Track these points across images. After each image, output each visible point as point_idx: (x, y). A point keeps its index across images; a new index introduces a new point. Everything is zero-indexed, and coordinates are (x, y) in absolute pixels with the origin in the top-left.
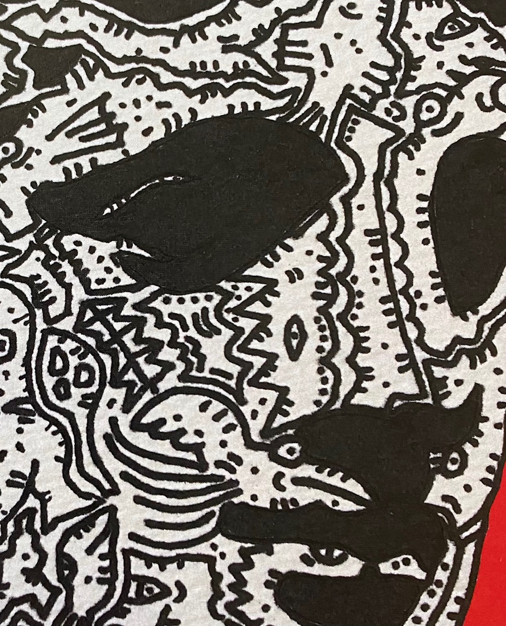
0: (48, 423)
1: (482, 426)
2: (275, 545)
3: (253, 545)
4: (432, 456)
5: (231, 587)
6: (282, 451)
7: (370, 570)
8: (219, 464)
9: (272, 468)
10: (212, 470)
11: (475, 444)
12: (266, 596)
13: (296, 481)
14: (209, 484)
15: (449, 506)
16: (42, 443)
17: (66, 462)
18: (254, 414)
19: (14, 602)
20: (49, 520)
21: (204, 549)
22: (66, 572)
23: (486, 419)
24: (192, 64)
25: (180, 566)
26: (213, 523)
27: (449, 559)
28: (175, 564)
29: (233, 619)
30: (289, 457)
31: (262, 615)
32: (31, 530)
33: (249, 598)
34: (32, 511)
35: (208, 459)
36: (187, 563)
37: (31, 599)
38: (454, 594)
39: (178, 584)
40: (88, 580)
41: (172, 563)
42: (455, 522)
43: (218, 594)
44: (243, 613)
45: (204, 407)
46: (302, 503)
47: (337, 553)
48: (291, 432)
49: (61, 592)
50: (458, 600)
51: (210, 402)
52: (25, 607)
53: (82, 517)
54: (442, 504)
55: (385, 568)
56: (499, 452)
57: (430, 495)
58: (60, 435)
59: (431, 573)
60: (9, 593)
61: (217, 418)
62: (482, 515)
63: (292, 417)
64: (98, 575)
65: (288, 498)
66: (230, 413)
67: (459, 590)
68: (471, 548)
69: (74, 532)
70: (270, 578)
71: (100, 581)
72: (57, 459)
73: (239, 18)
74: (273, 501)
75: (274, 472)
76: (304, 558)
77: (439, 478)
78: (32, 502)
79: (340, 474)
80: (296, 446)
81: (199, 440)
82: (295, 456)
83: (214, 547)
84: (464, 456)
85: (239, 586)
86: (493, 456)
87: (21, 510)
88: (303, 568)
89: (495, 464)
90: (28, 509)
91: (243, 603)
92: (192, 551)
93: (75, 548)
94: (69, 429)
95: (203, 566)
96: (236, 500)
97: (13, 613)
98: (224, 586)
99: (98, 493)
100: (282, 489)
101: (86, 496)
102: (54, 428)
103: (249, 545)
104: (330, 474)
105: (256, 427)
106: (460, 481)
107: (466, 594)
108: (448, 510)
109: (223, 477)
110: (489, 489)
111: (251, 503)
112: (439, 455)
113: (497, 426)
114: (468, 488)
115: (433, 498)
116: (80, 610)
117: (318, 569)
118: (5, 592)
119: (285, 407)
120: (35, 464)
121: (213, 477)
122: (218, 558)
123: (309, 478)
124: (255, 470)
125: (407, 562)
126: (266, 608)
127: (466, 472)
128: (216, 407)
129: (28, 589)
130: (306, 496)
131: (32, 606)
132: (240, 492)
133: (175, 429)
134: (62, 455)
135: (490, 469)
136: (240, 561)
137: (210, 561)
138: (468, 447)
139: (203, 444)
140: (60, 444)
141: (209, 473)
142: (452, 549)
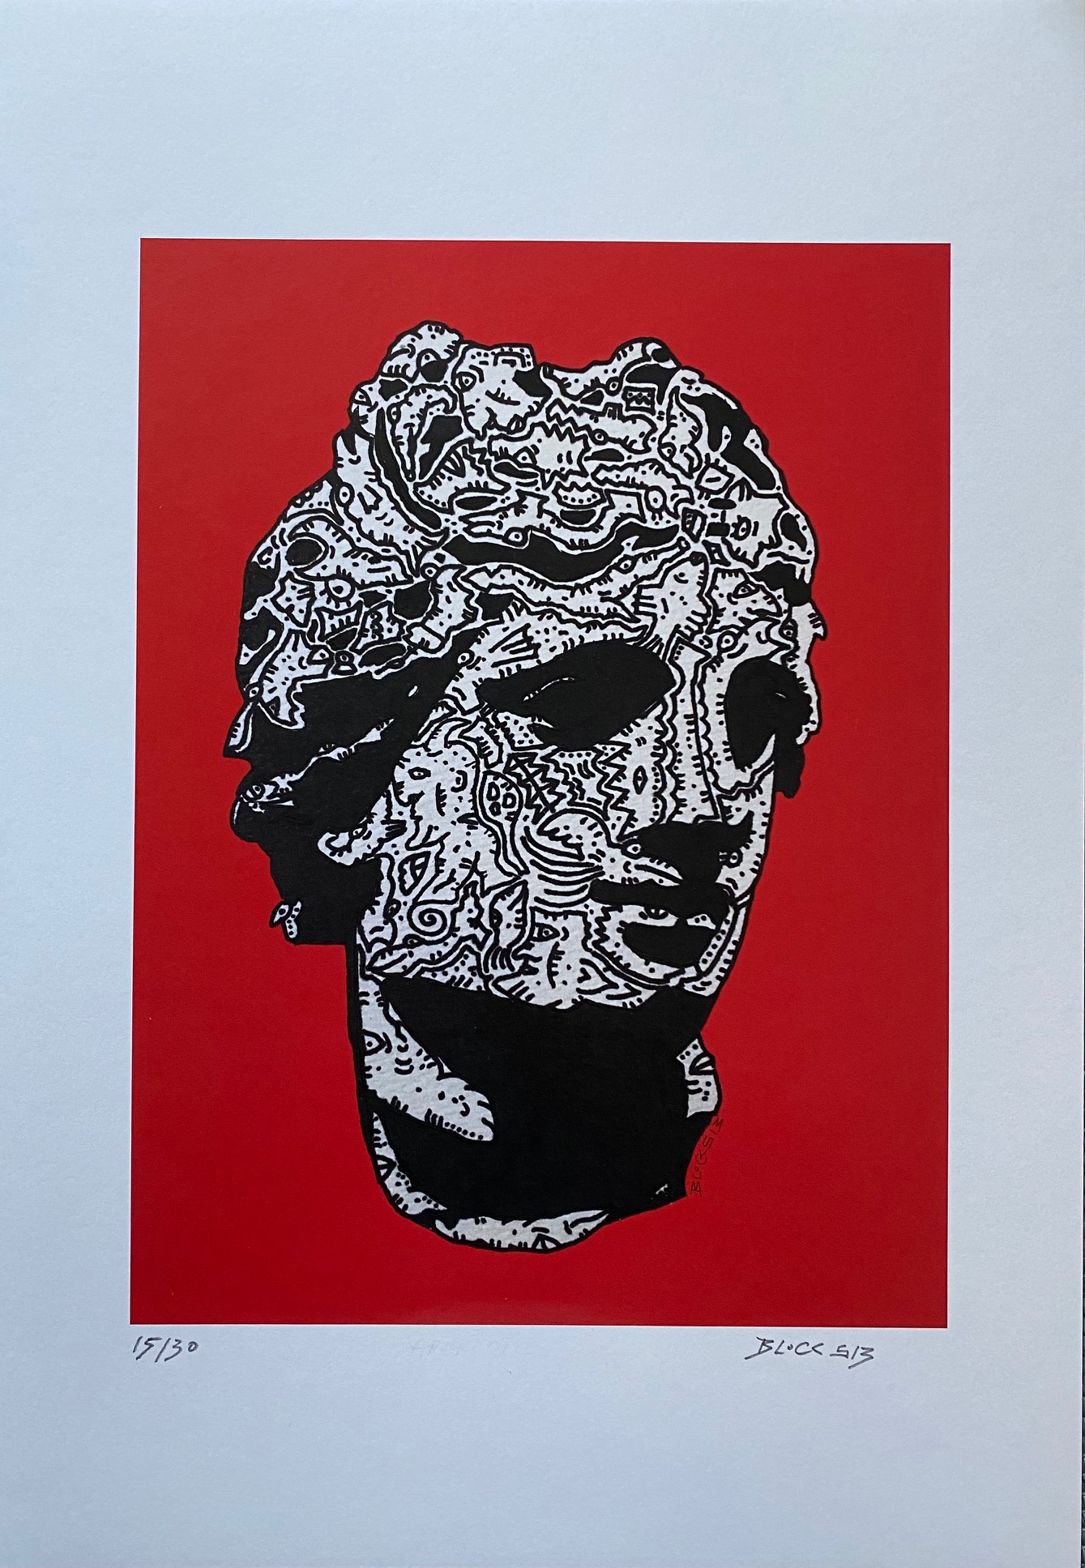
0: (486, 829)
1: (752, 837)
2: (624, 906)
3: (611, 906)
4: (721, 854)
5: (596, 931)
6: (630, 849)
7: (681, 923)
8: (591, 856)
9: (623, 859)
10: (587, 860)
11: (748, 847)
12: (618, 937)
13: (638, 867)
14: (584, 868)
15: (730, 885)
16: (482, 841)
17: (496, 853)
18: (614, 826)
19: (462, 939)
20: (485, 889)
21: (580, 908)
22: (495, 921)
23: (755, 832)
24: (582, 608)
25: (566, 918)
26: (586, 892)
27: (730, 917)
28: (562, 917)
29: (597, 951)
30: (634, 852)
31: (615, 949)
32: (474, 894)
33: (607, 938)
34: (475, 883)
35: (584, 853)
36: (569, 916)
37: (473, 937)
38: (733, 939)
39: (564, 929)
40: (509, 926)
41: (560, 916)
42: (734, 894)
43: (588, 936)
44: (603, 948)
45: (583, 821)
46: (641, 880)
47: (662, 912)
48: (635, 837)
49: (492, 933)
50: (734, 942)
51: (586, 819)
52: (469, 943)
53: (506, 887)
54: (727, 883)
55: (691, 922)
56: (762, 853)
57: (719, 878)
58: (493, 837)
59: (718, 925)
60: (459, 934)
61: (591, 828)
62: (751, 891)
63: (636, 828)
64: (515, 923)
65: (632, 877)
66: (599, 826)
67: (735, 937)
68: (743, 911)
69: (501, 896)
70: (620, 926)
71: (516, 927)
72: (491, 851)
73: (611, 580)
74: (623, 879)
75: (623, 862)
76: (641, 915)
77: (725, 867)
78: (475, 877)
79: (665, 863)
80: (638, 846)
81: (579, 841)
82: (637, 852)
83: (587, 907)
84: (741, 855)
85: (601, 931)
86: (758, 855)
87: (468, 883)
88: (641, 921)
89: (759, 860)
90: (473, 881)
91: (603, 942)
92: (573, 908)
93: (501, 906)
94: (499, 833)
95: (580, 918)
96: (601, 878)
97: (461, 946)
98: (592, 931)
99: (516, 873)
100: (629, 872)
101: (509, 874)
102: (489, 833)
103: (608, 906)
104: (658, 864)
105: (614, 834)
106: (737, 869)
107: (739, 939)
108: (730, 887)
109: (593, 864)
110: (755, 875)
111: (610, 880)
112: (725, 854)
113: (761, 837)
114: (742, 874)
115: (721, 880)
116: (503, 945)
117: (650, 922)
118: (457, 933)
119: (632, 822)
120: (478, 854)
121: (587, 864)
122: (589, 913)
123: (646, 865)
124: (613, 860)
125: (704, 919)
126: (617, 945)
127: (741, 864)
128: (590, 821)
129: (472, 931)
130: (643, 876)
131: (473, 942)
132: (603, 873)
133: (564, 834)
134: (494, 849)
135: (756, 863)
136: (602, 915)
137: (584, 915)
138: (743, 849)
139: (582, 844)
140: (494, 843)
141: (584, 861)
142: (732, 911)
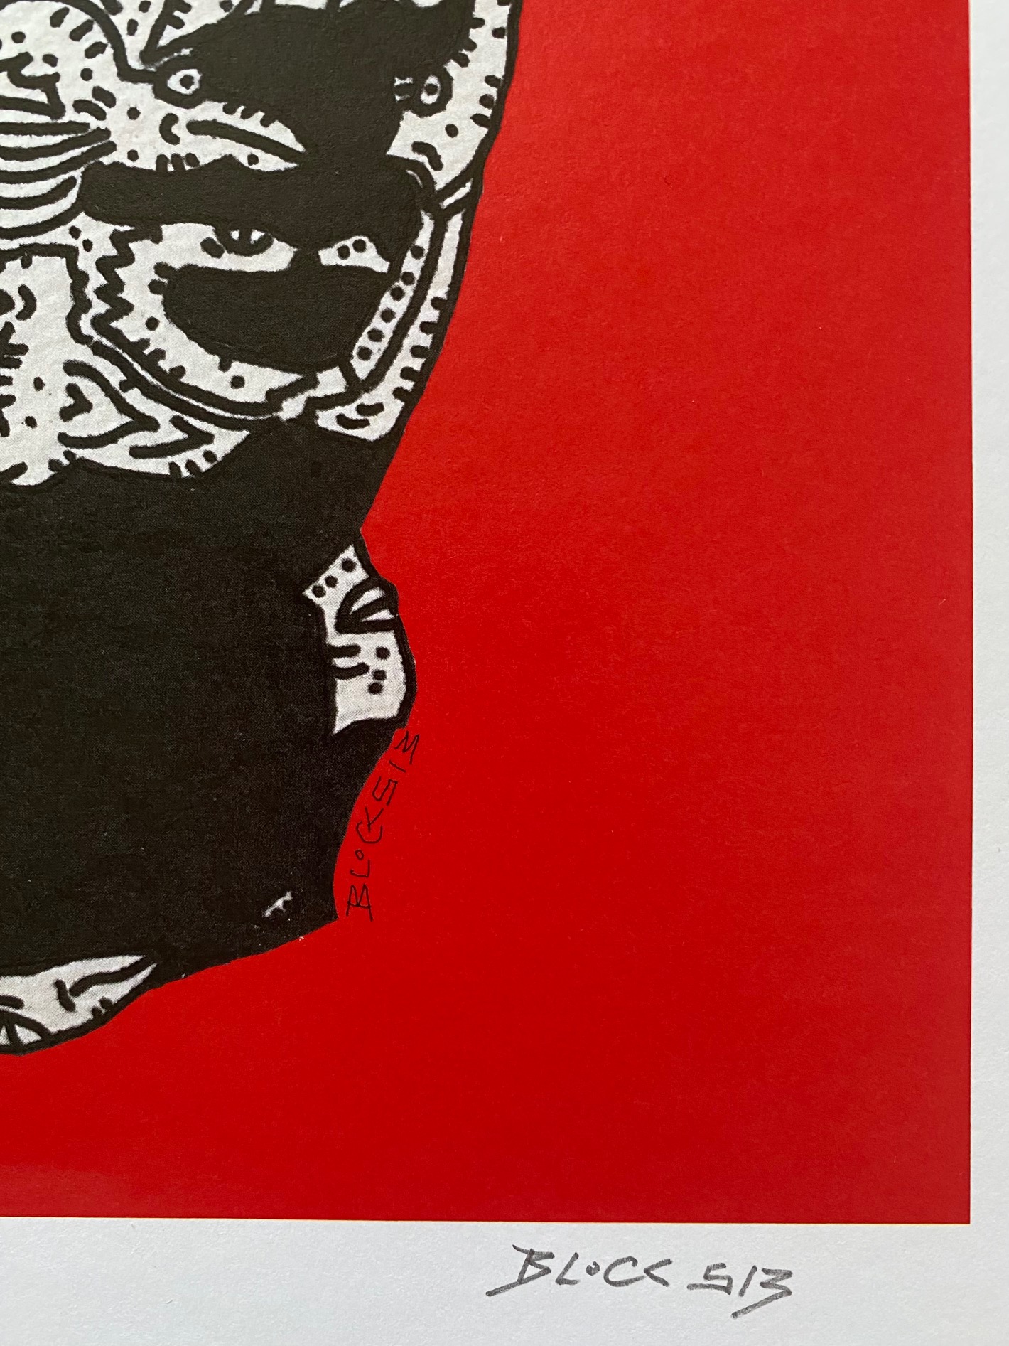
1: (474, 34)
2: (164, 227)
3: (133, 228)
4: (398, 82)
5: (100, 292)
6: (174, 83)
7: (305, 261)
8: (80, 106)
9: (160, 108)
10: (70, 115)
11: (464, 62)
12: (152, 305)
13: (194, 128)
14: (65, 137)
15: (423, 159)
18: (132, 26)
21: (59, 236)
23: (480, 23)
25: (26, 264)
26: (72, 196)
27: (423, 240)
28: (18, 261)
29: (105, 341)
30: (183, 90)
31: (147, 334)
33: (126, 308)
35: (63, 100)
36: (35, 259)
38: (431, 294)
39: (24, 291)
41: (14, 259)
42: (434, 183)
43: (81, 304)
44: (118, 332)
45: (57, 20)
46: (204, 161)
47: (256, 235)
48: (186, 52)
50: (436, 303)
51: (65, 11)
54: (413, 156)
55: (329, 257)
56: (500, 74)
57: (395, 143)
59: (396, 262)
61: (76, 35)
62: (474, 171)
63: (188, 29)
65: (183, 154)
66: (96, 27)
67: (439, 289)
68: (456, 223)
70: (157, 277)
74: (161, 160)
75: (161, 115)
76: (208, 246)
77: (409, 116)
79: (260, 115)
80: (194, 73)
81: (50, 70)
82: (193, 88)
83: (75, 232)
84: (447, 81)
85: (112, 290)
86: (490, 80)
88: (206, 261)
89: (493, 92)
91: (118, 317)
92: (44, 239)
95: (60, 263)
96: (106, 160)
98: (90, 292)
100: (174, 140)
103: (127, 228)
104: (245, 115)
105: (134, 45)
106: (440, 119)
107: (448, 294)
108: (422, 165)
109: (86, 125)
110: (485, 131)
111: (129, 163)
112: (408, 81)
113: (498, 33)
114: (452, 131)
115: (400, 147)
117: (229, 262)
119: (177, 13)
121: (72, 127)
122: (81, 249)
123: (215, 121)
124: (133, 113)
125: (360, 247)
126: (152, 324)
127: (449, 105)
128: (76, 17)
130: (209, 150)
132: (112, 147)
133: (14, 54)
135: (485, 101)
136: (114, 252)
137: (69, 254)
138: (452, 68)
139: (57, 77)
141: (65, 119)
142: (428, 224)
